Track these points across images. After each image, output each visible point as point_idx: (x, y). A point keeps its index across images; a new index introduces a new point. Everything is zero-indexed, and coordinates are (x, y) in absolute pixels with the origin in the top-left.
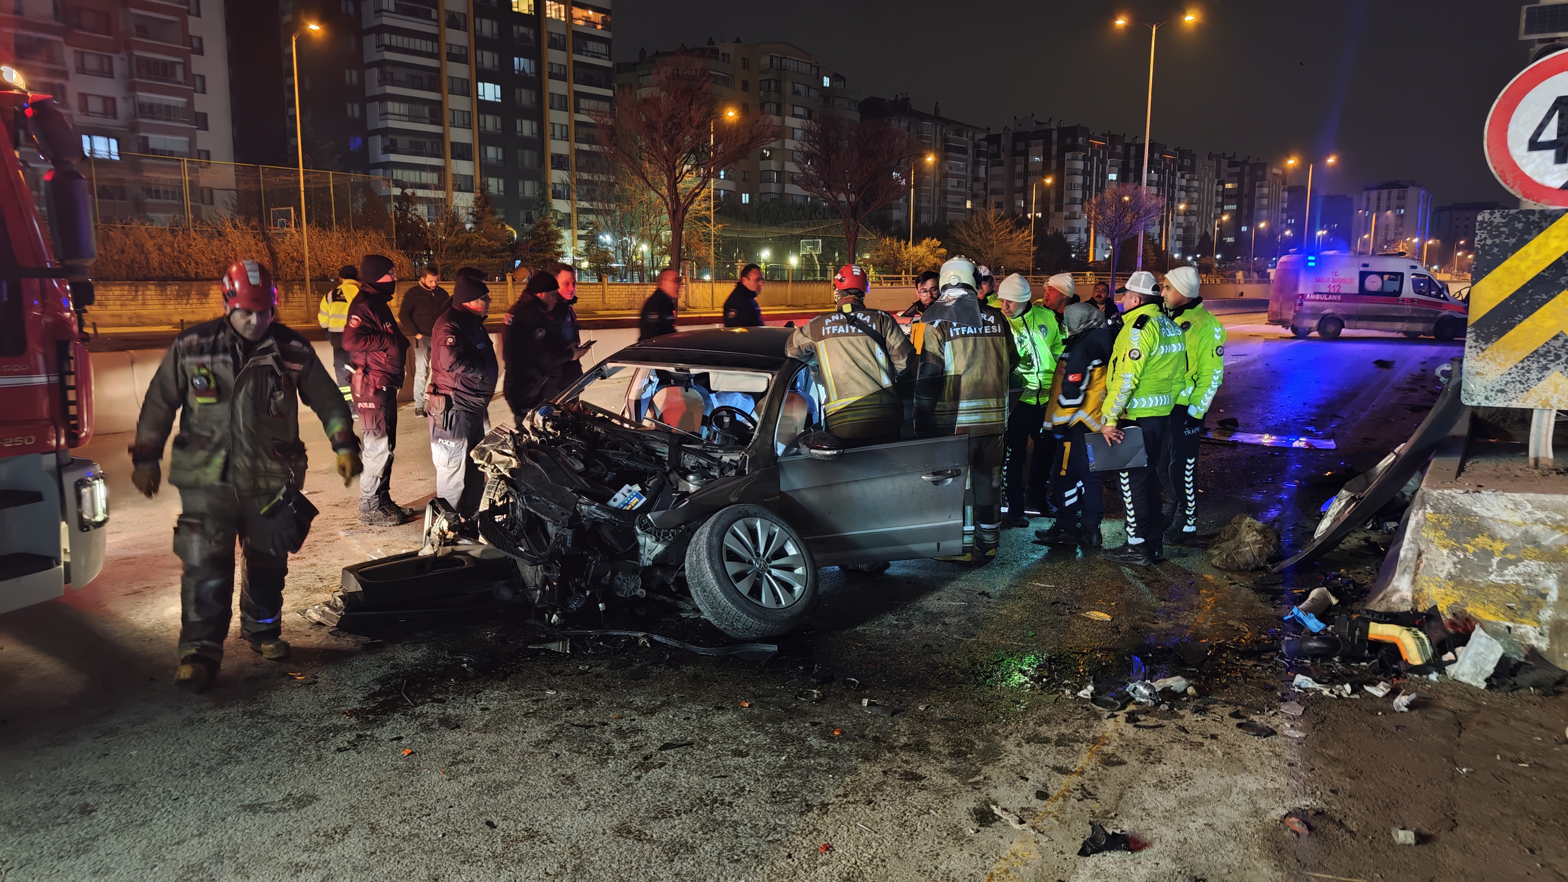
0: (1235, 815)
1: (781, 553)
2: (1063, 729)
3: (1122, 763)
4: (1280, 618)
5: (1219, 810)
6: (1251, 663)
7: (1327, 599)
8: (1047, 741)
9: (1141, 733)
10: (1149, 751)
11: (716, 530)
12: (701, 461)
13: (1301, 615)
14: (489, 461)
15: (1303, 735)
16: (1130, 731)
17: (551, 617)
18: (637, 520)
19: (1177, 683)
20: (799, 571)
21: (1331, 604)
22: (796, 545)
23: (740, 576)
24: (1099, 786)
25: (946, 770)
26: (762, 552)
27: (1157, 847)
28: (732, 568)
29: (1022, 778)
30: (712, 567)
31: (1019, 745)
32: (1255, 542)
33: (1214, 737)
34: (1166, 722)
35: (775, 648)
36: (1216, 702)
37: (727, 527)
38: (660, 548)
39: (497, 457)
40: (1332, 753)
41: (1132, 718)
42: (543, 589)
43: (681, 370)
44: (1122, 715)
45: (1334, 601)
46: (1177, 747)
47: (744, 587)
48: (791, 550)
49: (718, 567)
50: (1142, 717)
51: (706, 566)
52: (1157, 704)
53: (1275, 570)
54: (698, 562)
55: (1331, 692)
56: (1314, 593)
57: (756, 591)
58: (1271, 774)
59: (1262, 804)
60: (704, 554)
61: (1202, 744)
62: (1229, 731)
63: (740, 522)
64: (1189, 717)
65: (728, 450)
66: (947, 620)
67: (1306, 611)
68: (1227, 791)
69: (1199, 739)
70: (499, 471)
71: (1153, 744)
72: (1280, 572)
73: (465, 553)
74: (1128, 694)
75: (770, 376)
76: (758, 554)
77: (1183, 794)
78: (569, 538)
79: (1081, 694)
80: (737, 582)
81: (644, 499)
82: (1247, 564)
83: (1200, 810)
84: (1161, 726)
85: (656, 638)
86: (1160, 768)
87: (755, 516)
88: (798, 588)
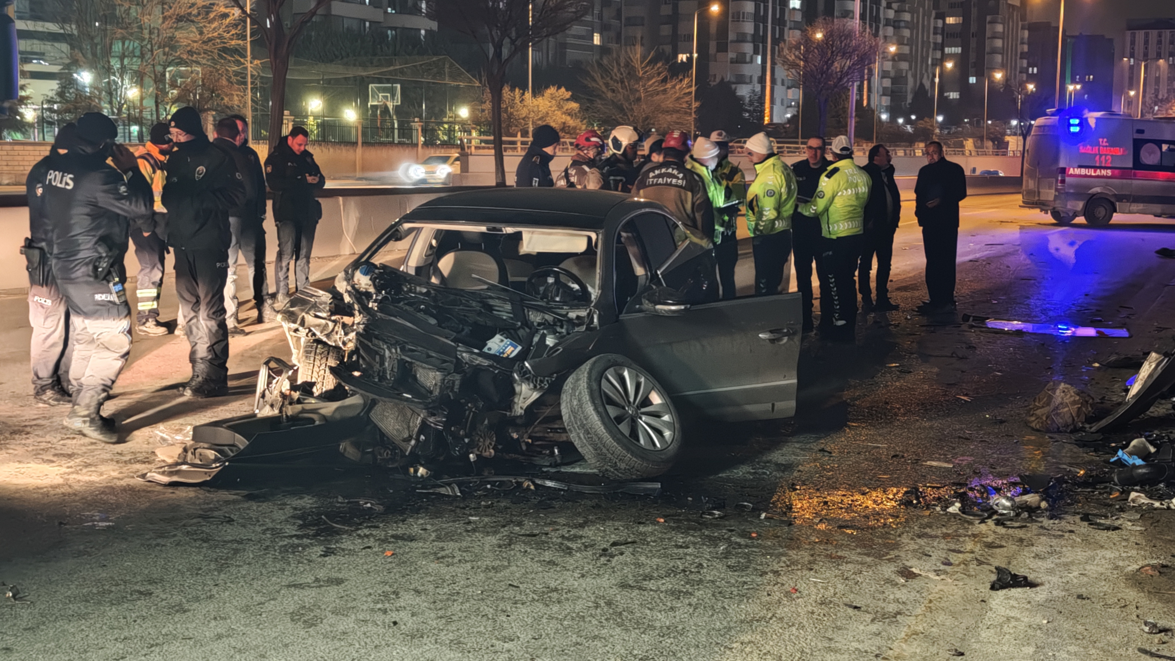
0: (1101, 570)
1: (646, 402)
2: (944, 530)
3: (1001, 547)
4: (1107, 462)
5: (1088, 567)
6: (1089, 490)
7: (1146, 449)
8: (936, 537)
9: (1010, 531)
10: (1021, 540)
11: (593, 377)
12: (547, 317)
13: (1126, 457)
14: (302, 323)
15: (1143, 529)
16: (1001, 530)
17: (416, 471)
18: (516, 367)
19: (1031, 498)
20: (666, 418)
21: (1150, 453)
22: (661, 394)
23: (619, 419)
24: (989, 558)
25: (859, 554)
26: (632, 400)
27: (1047, 586)
28: (612, 412)
29: (926, 555)
30: (596, 409)
31: (912, 539)
32: (1074, 403)
33: (1071, 531)
34: (1028, 525)
35: (659, 485)
36: (1066, 513)
37: (601, 375)
38: (535, 395)
39: (310, 319)
40: (1169, 538)
41: (998, 523)
42: (417, 439)
43: (494, 229)
44: (990, 522)
45: (1152, 450)
46: (1043, 538)
47: (624, 428)
48: (656, 399)
49: (601, 409)
50: (1009, 523)
51: (590, 409)
52: (1018, 515)
53: (1093, 429)
54: (581, 405)
55: (1162, 504)
56: (1134, 442)
57: (634, 434)
58: (1122, 550)
59: (1121, 563)
60: (586, 397)
61: (1063, 536)
62: (1084, 528)
63: (612, 369)
64: (1046, 522)
65: (573, 307)
66: (801, 468)
67: (1131, 454)
68: (1093, 558)
69: (1060, 533)
70: (314, 334)
71: (1023, 537)
72: (1097, 432)
73: (314, 411)
74: (992, 508)
75: (594, 236)
76: (629, 402)
77: (1057, 561)
78: (457, 383)
79: (951, 510)
80: (619, 424)
81: (519, 348)
82: (1067, 426)
83: (1074, 568)
84: (1025, 526)
85: (539, 482)
86: (1034, 549)
87: (622, 365)
88: (667, 434)
